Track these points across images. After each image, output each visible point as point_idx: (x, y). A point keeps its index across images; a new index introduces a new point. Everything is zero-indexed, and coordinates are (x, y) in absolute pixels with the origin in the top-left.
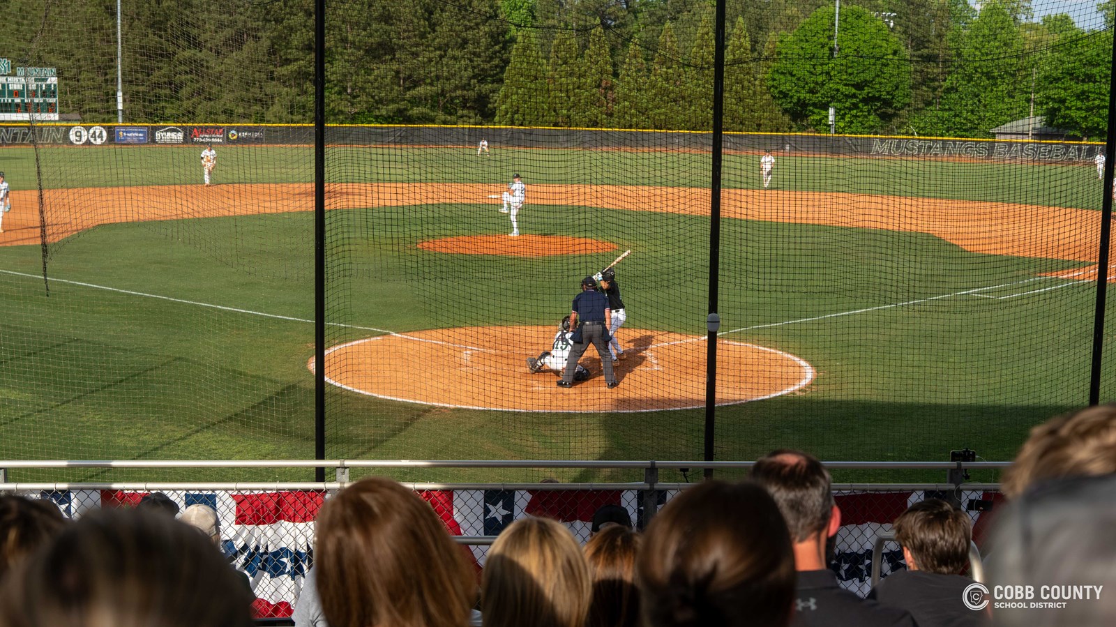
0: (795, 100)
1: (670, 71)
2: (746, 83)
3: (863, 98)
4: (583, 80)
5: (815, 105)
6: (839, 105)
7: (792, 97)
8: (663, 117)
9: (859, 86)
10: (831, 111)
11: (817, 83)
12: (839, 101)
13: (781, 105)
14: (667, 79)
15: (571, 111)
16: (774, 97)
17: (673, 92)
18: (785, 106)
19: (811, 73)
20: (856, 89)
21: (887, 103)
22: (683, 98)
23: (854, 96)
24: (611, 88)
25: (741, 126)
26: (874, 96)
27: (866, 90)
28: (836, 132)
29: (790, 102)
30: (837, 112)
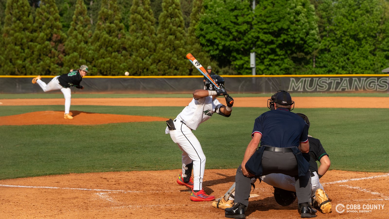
0: (221, 47)
1: (113, 25)
2: (178, 34)
3: (280, 44)
4: (35, 34)
5: (238, 51)
6: (259, 51)
7: (218, 45)
8: (108, 65)
9: (277, 34)
10: (252, 56)
11: (240, 32)
12: (259, 47)
13: (208, 52)
14: (110, 32)
15: (26, 62)
16: (202, 45)
17: (116, 42)
18: (212, 53)
19: (235, 23)
20: (273, 36)
21: (300, 48)
22: (125, 49)
23: (272, 42)
24: (61, 41)
25: (175, 71)
26: (289, 42)
27: (283, 37)
28: (256, 74)
29: (216, 50)
30: (258, 56)
